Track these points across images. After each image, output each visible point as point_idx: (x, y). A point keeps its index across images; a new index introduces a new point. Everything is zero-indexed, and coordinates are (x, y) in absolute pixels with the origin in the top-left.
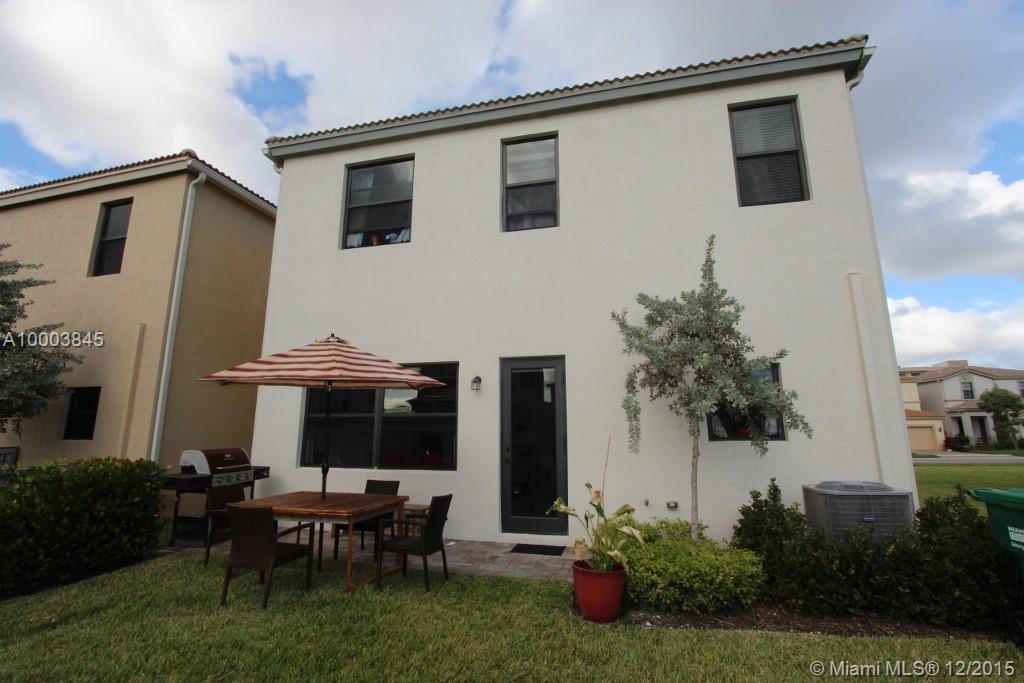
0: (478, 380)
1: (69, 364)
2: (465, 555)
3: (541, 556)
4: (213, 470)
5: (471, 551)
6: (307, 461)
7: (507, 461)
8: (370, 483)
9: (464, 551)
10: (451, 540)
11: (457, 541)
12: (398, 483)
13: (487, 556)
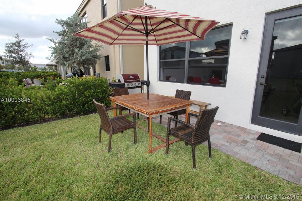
0: (246, 32)
1: (101, 48)
2: (226, 134)
3: (282, 149)
4: (126, 82)
5: (230, 132)
6: (161, 79)
7: (261, 84)
8: (178, 92)
9: (225, 132)
10: (219, 122)
11: (223, 123)
12: (191, 92)
13: (240, 139)
